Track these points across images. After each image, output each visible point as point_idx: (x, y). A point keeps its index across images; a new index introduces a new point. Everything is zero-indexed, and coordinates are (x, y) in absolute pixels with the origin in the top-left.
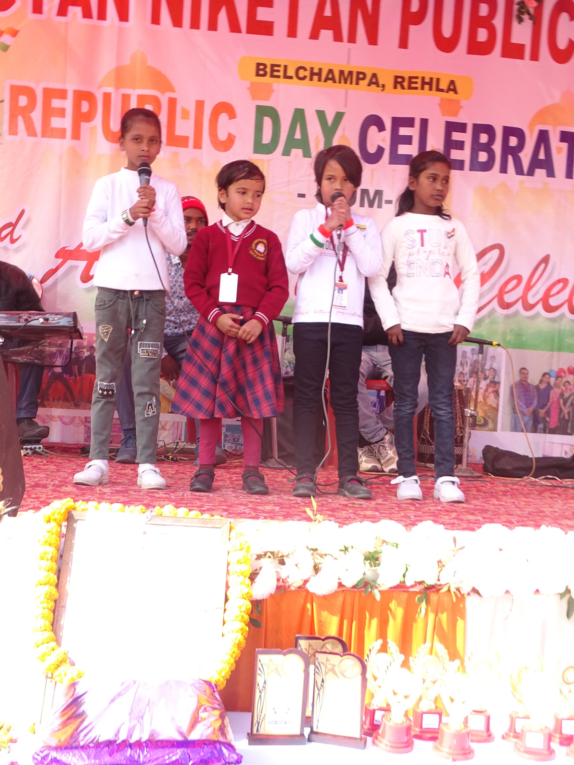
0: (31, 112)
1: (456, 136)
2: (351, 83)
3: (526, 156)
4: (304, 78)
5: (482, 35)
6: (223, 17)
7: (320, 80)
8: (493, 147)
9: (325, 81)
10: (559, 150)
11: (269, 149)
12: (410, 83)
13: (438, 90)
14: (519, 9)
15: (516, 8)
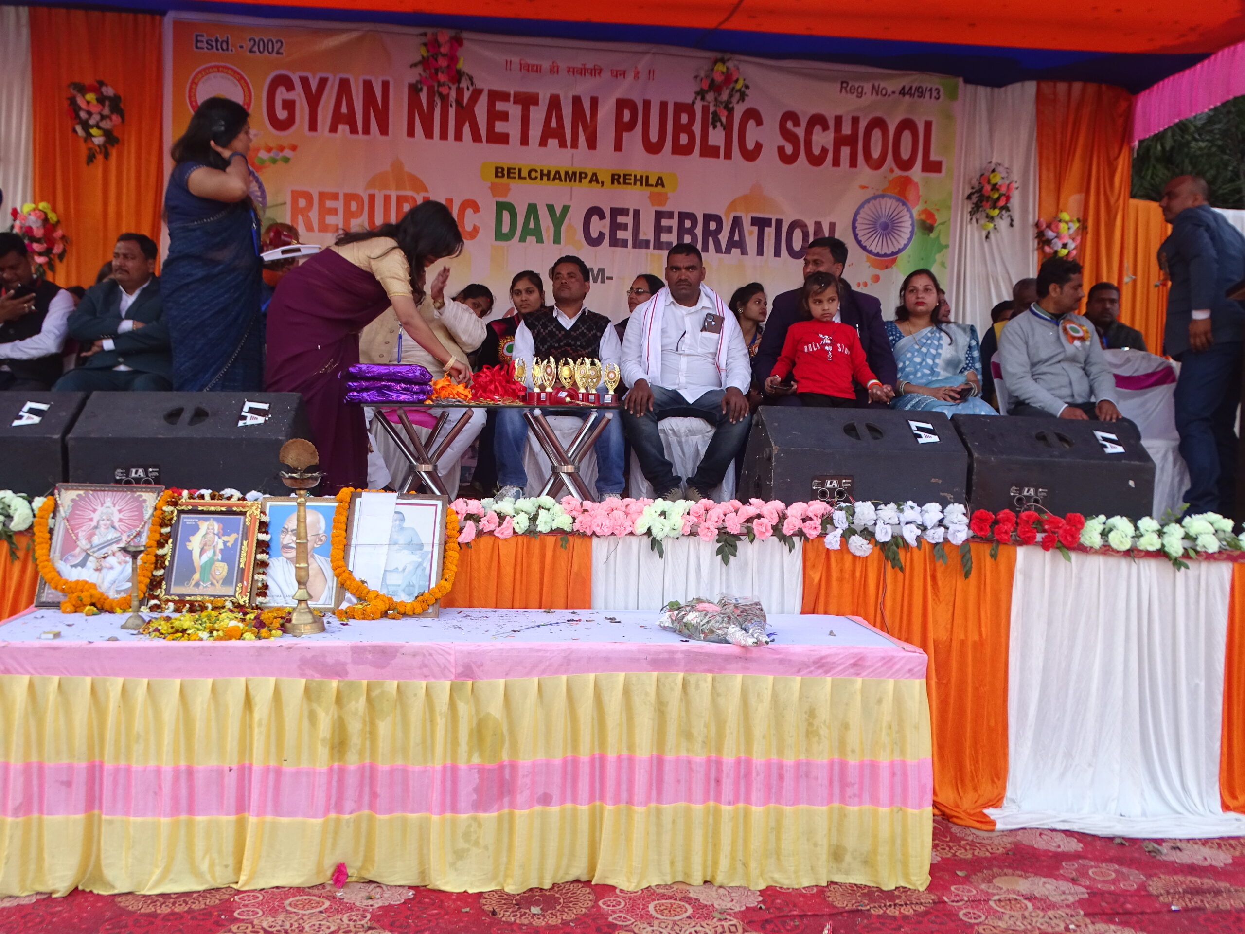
0: (309, 211)
1: (665, 222)
2: (575, 181)
3: (723, 237)
4: (536, 178)
5: (684, 139)
6: (466, 129)
7: (549, 179)
8: (696, 231)
9: (554, 179)
10: (751, 233)
11: (508, 237)
12: (625, 179)
13: (647, 184)
14: (713, 118)
15: (711, 116)
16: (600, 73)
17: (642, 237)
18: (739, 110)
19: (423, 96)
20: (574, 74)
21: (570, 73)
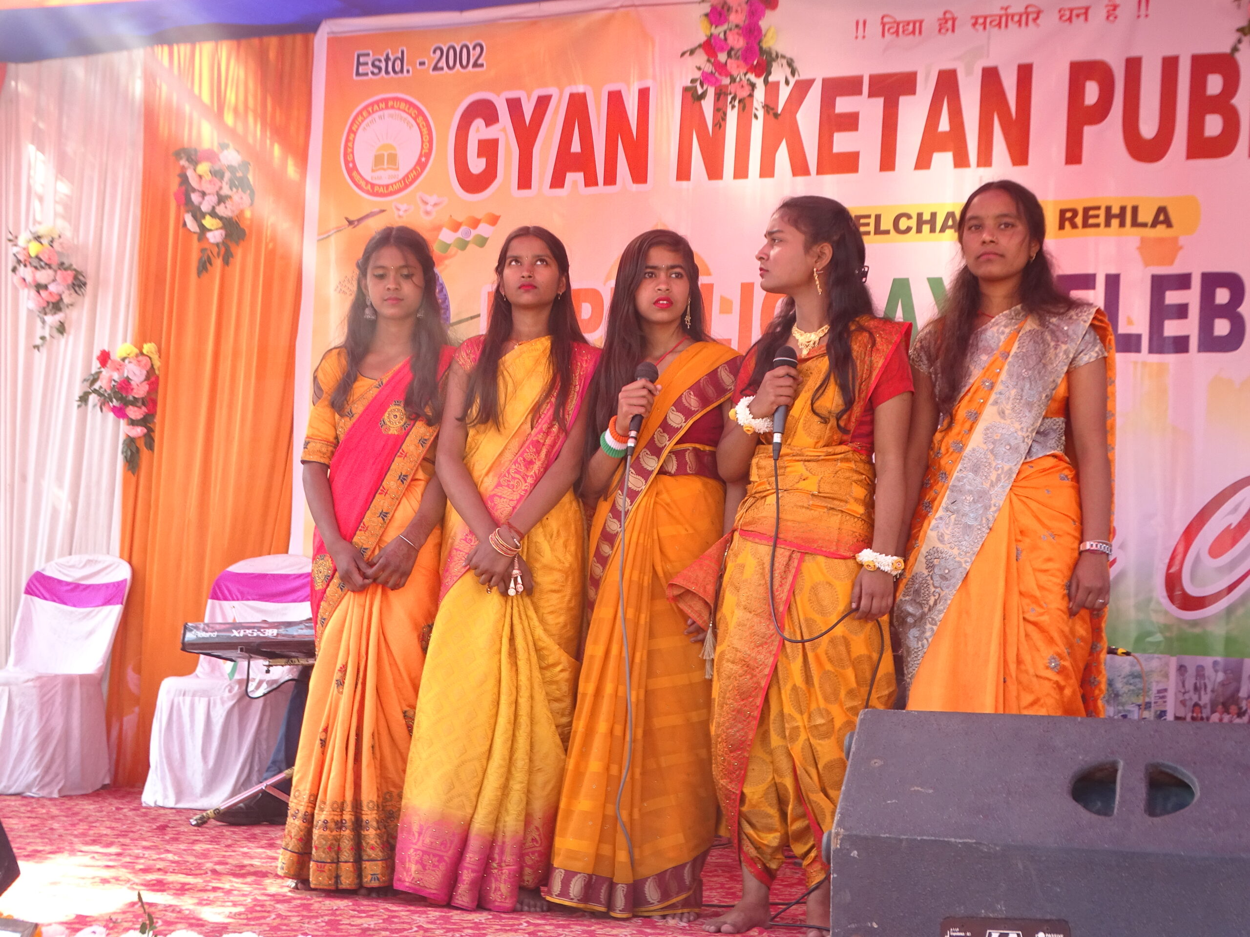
1: (1172, 297)
4: (908, 230)
5: (1213, 125)
7: (933, 231)
8: (1241, 309)
9: (942, 231)
12: (1086, 217)
13: (1135, 223)
16: (1035, 20)
17: (1123, 329)
19: (708, 106)
20: (985, 28)
21: (977, 26)
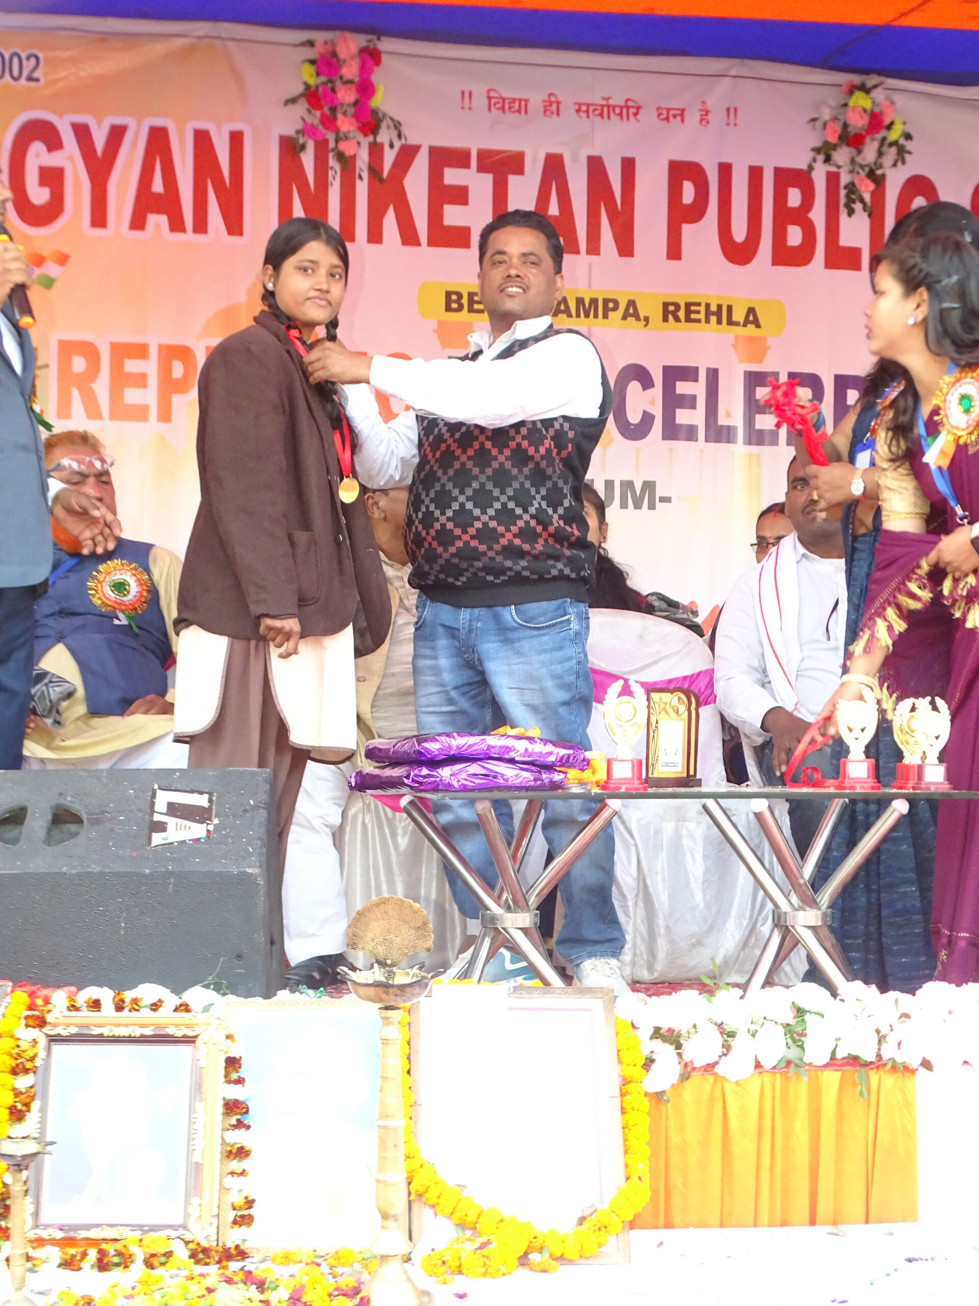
0: (93, 381)
1: (760, 393)
2: (596, 316)
5: (794, 236)
6: (390, 221)
8: (821, 406)
12: (688, 312)
13: (730, 322)
14: (847, 196)
15: (843, 192)
16: (636, 114)
17: (722, 421)
18: (895, 181)
19: (308, 160)
20: (588, 117)
21: (581, 114)
